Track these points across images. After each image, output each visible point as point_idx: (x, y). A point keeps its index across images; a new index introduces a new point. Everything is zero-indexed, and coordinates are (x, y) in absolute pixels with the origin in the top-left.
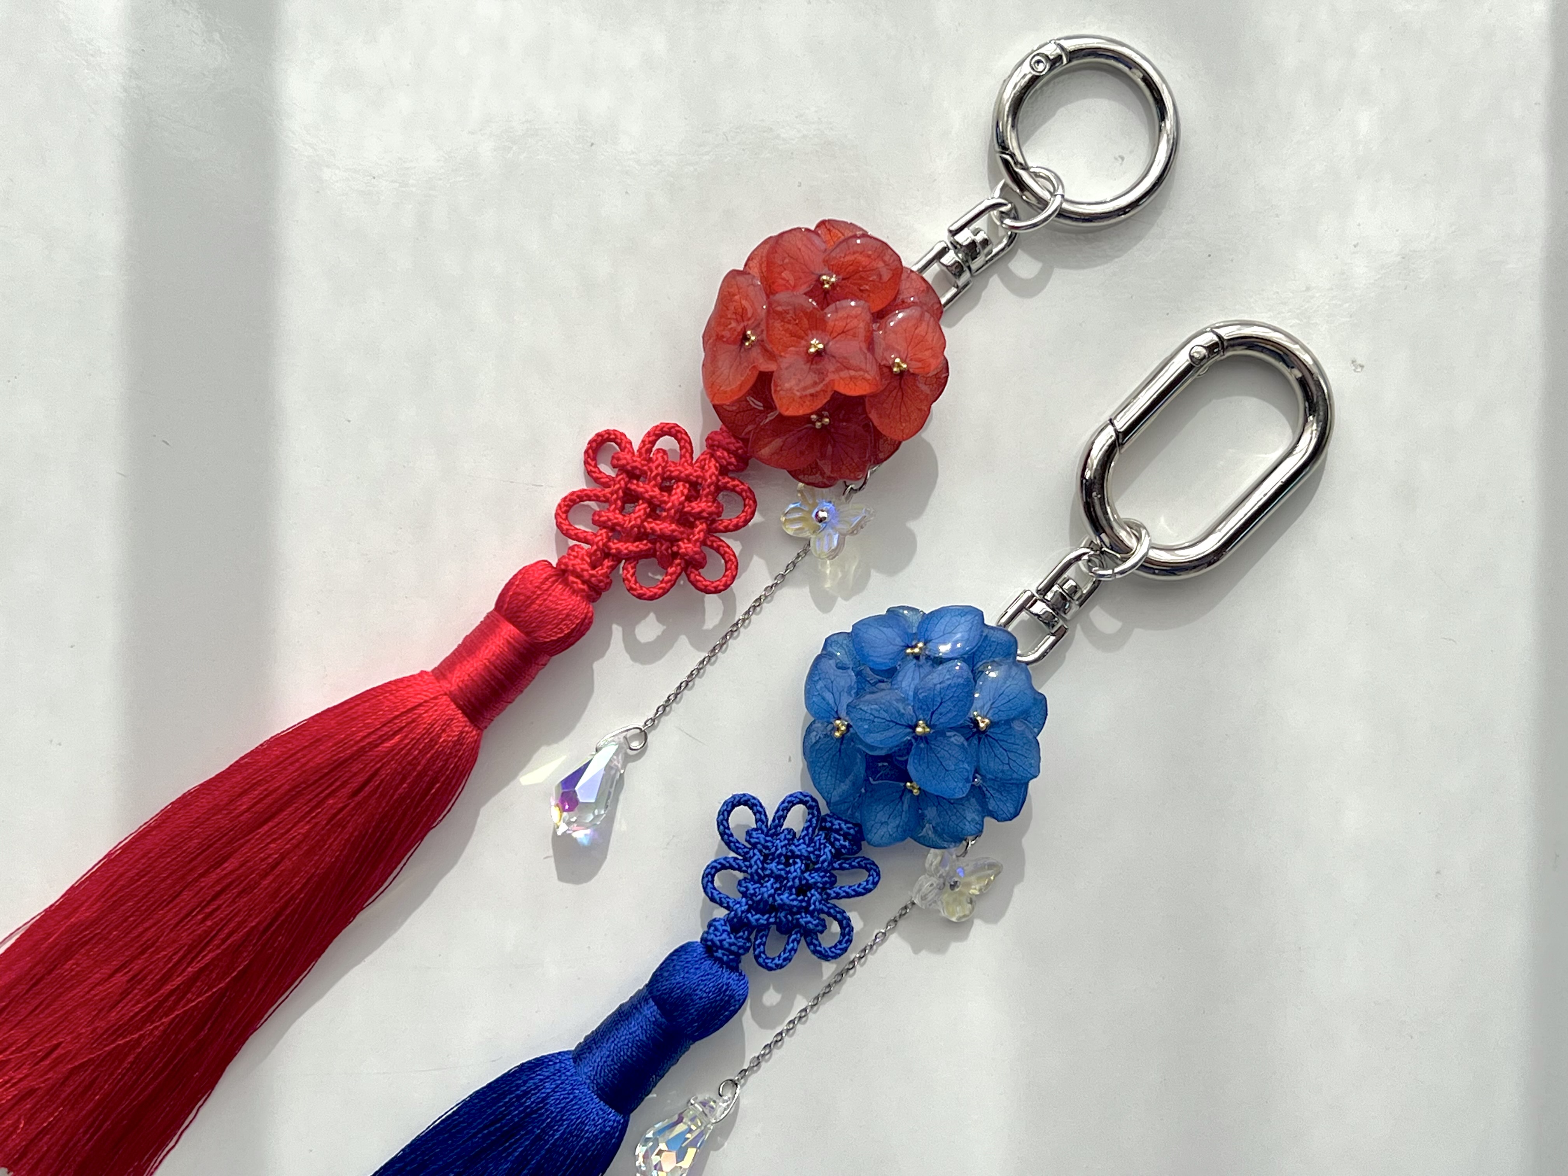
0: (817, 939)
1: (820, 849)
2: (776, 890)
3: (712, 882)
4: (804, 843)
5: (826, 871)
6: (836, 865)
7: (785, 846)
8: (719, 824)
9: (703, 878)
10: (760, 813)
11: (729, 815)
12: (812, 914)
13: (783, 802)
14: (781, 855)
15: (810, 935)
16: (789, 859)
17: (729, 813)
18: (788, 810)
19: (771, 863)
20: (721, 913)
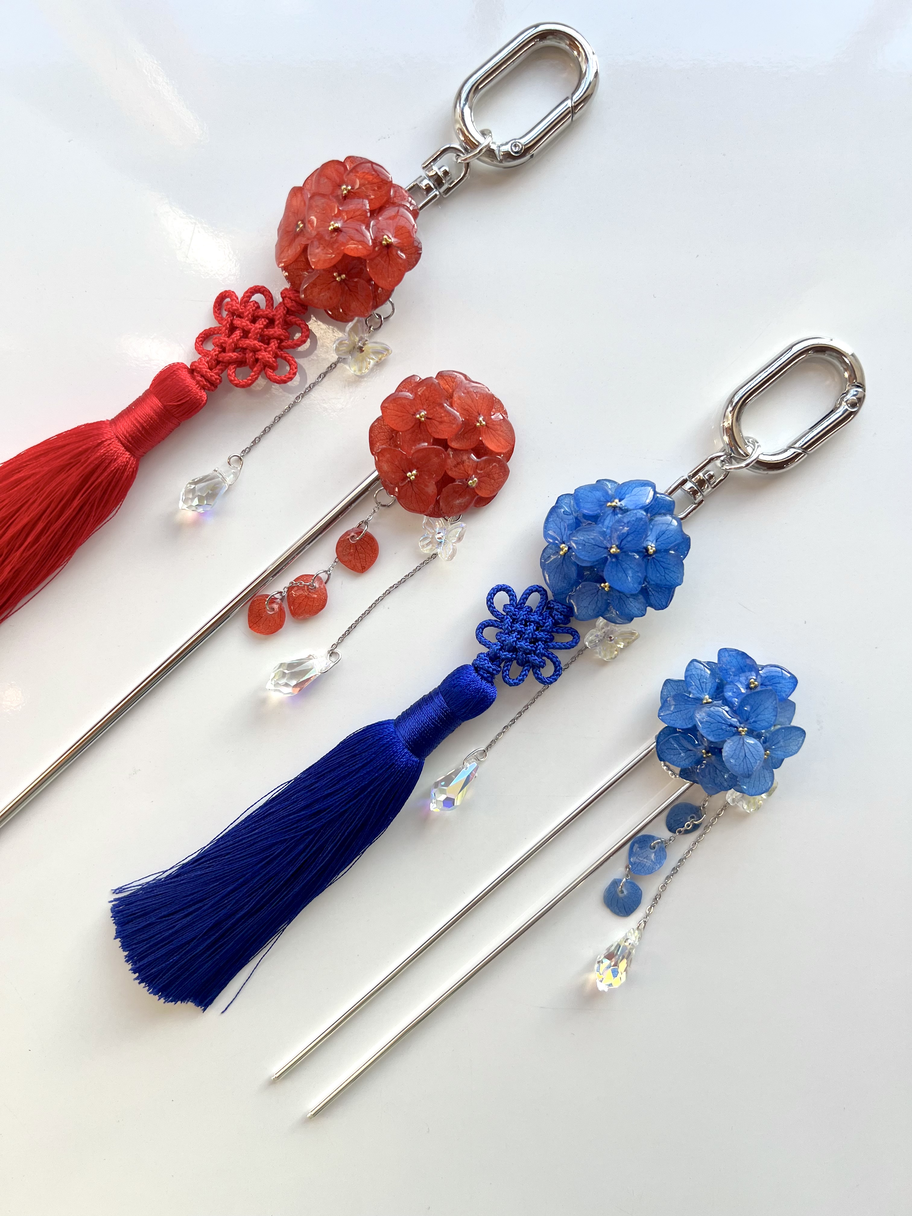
0: (539, 671)
1: (546, 620)
2: (518, 639)
3: (482, 633)
4: (537, 614)
5: (548, 632)
6: (554, 630)
7: (525, 614)
8: (488, 601)
9: (477, 630)
10: (513, 595)
11: (494, 596)
12: (538, 656)
13: (526, 590)
14: (523, 619)
15: (536, 668)
16: (526, 622)
17: (494, 595)
18: (529, 595)
19: (517, 623)
20: (485, 650)
